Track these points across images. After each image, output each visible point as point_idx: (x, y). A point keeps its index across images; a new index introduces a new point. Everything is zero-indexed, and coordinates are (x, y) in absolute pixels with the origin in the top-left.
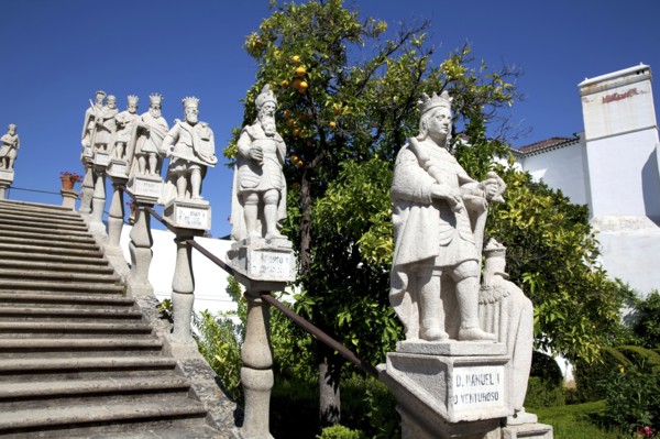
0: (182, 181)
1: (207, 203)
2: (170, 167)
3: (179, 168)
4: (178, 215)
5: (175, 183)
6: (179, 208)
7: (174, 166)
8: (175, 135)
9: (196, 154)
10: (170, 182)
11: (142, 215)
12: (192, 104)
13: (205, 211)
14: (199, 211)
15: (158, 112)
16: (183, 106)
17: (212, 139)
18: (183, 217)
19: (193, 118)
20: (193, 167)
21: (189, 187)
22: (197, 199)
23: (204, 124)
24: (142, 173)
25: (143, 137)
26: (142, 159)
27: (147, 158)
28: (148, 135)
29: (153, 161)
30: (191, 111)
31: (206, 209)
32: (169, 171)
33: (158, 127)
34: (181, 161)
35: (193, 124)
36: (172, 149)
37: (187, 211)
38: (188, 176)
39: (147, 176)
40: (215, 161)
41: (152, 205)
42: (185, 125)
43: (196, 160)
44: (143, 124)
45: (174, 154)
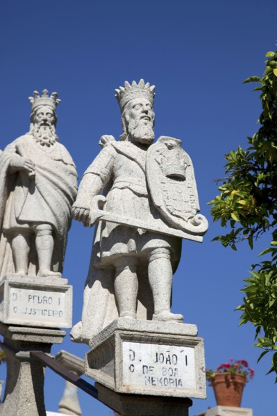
0: (127, 280)
1: (191, 329)
2: (97, 248)
3: (120, 248)
4: (126, 361)
5: (110, 286)
6: (127, 346)
7: (107, 243)
8: (105, 172)
9: (156, 212)
10: (97, 283)
11: (26, 372)
12: (138, 96)
13: (189, 351)
14: (176, 350)
15: (49, 133)
16: (119, 105)
17: (190, 173)
18: (138, 367)
19: (144, 130)
20: (152, 243)
21: (145, 295)
22: (167, 320)
23: (172, 141)
24: (22, 271)
25: (20, 191)
26: (20, 241)
27: (31, 236)
28: (31, 184)
29: (45, 243)
30: (138, 112)
31: (192, 344)
32: (94, 259)
33: (53, 166)
34: (123, 232)
35: (144, 145)
36: (101, 205)
37: (146, 352)
38: (141, 266)
39: (32, 278)
40: (204, 225)
41: (47, 347)
42: (127, 147)
43: (158, 225)
44: (18, 161)
45: (106, 214)
